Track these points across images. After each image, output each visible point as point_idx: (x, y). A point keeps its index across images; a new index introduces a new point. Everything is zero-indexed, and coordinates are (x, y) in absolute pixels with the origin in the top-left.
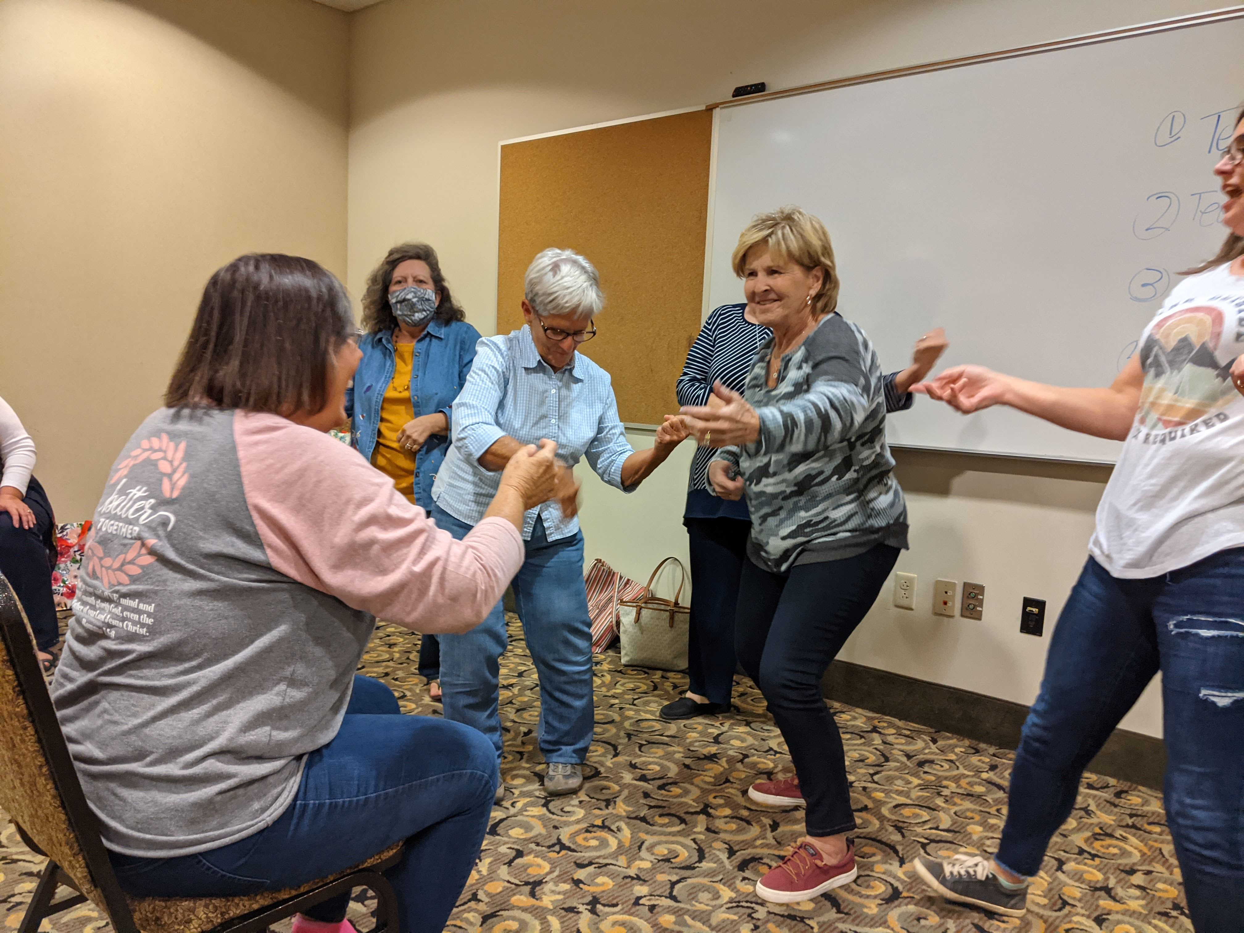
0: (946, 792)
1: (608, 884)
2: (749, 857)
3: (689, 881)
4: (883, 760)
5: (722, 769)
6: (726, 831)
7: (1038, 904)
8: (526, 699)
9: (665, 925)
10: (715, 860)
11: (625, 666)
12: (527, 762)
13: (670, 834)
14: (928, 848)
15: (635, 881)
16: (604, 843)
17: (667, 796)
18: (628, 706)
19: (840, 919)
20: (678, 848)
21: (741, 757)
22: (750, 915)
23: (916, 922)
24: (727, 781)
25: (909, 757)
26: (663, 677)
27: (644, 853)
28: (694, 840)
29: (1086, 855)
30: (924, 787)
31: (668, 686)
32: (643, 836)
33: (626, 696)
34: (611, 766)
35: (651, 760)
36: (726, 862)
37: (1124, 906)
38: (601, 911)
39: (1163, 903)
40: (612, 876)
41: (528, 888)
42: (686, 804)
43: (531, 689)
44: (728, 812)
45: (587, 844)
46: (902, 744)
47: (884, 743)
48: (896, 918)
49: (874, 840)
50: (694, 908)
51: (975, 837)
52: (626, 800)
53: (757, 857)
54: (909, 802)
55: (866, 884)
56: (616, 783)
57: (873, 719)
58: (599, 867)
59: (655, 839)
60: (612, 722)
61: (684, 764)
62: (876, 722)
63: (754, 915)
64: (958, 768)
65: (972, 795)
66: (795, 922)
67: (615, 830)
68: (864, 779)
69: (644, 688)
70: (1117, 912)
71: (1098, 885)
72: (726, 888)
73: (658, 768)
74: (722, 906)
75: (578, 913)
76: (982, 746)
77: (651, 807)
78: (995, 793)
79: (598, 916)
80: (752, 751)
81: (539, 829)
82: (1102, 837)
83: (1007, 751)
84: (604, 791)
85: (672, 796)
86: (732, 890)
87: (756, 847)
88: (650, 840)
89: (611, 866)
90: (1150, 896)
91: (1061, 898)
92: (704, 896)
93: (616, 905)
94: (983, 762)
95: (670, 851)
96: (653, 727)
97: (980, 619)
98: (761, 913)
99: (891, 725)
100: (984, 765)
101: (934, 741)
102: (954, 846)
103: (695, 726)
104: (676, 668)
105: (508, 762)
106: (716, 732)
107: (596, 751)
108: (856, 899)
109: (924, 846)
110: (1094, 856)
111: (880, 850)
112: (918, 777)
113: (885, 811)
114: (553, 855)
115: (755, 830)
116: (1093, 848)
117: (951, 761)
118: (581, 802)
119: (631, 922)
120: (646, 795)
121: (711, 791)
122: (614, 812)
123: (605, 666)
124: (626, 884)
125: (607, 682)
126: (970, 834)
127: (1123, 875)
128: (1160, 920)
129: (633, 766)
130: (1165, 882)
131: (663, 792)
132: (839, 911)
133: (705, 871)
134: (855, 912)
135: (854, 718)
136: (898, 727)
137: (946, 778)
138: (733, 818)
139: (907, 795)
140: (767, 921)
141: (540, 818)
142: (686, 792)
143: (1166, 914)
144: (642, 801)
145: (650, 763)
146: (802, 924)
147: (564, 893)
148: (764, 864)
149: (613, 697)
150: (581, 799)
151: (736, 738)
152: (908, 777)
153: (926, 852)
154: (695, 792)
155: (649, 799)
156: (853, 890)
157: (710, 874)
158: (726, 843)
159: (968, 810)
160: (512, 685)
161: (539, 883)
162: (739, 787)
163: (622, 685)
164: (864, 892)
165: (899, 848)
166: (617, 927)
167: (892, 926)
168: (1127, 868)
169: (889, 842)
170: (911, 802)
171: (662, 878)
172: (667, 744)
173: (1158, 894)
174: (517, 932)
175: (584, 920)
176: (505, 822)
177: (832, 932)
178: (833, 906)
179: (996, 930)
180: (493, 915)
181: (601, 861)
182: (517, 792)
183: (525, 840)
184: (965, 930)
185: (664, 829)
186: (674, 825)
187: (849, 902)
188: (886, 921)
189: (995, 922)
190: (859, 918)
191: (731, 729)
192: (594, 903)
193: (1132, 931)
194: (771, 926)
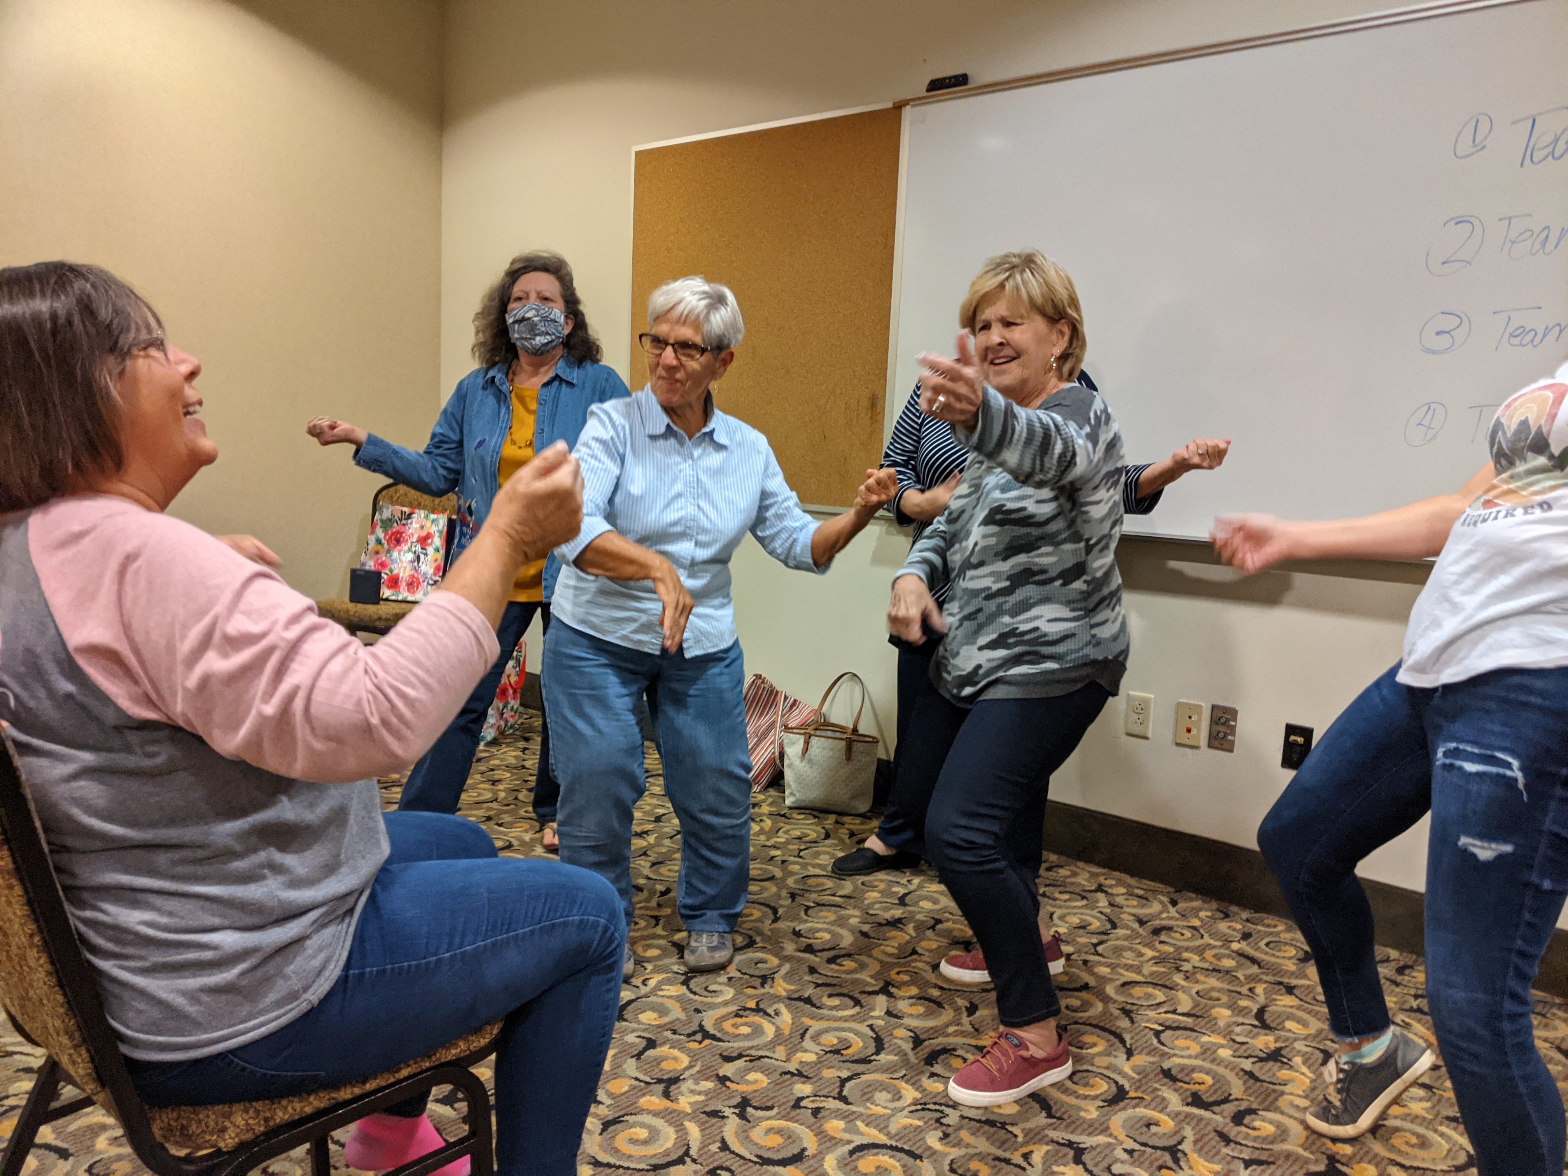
0: (1186, 967)
1: (762, 1081)
2: (939, 1048)
3: (864, 1078)
4: (1109, 926)
5: (908, 937)
6: (910, 1016)
7: (1297, 1107)
8: (664, 850)
9: (831, 1133)
10: (897, 1051)
11: (790, 808)
12: (664, 929)
13: (840, 1019)
14: (1163, 1037)
15: (795, 1078)
16: (758, 1030)
17: (837, 971)
18: (792, 859)
19: (1052, 1124)
20: (852, 1035)
21: (932, 922)
22: (938, 1121)
23: (1145, 1129)
24: (914, 952)
25: (1142, 922)
26: (837, 822)
27: (808, 1043)
28: (871, 1027)
30: (1159, 960)
31: (843, 832)
32: (807, 1021)
33: (791, 847)
34: (770, 933)
35: (820, 926)
36: (911, 1054)
38: (753, 1115)
40: (766, 1071)
41: (661, 1087)
42: (863, 981)
43: (671, 837)
44: (914, 991)
45: (737, 1032)
46: (1134, 907)
47: (1111, 904)
48: (1120, 1123)
49: (1095, 1026)
50: (869, 1112)
51: (1221, 1023)
52: (788, 977)
53: (950, 1047)
54: (1139, 978)
55: (1084, 1081)
56: (776, 955)
57: (1099, 875)
58: (751, 1061)
59: (823, 1025)
60: (772, 878)
61: (861, 932)
62: (1102, 879)
63: (943, 1121)
64: (1202, 936)
65: (1219, 971)
66: (995, 1129)
67: (772, 1013)
68: (1086, 949)
69: (813, 835)
72: (910, 1087)
73: (827, 936)
74: (903, 1109)
75: (723, 1117)
76: (1234, 909)
77: (817, 985)
78: (1249, 968)
79: (749, 1121)
80: (947, 915)
81: (677, 1013)
83: (1264, 915)
84: (759, 965)
85: (845, 972)
86: (917, 1089)
87: (948, 1035)
88: (816, 1026)
89: (766, 1060)
90: (1437, 1098)
92: (882, 1097)
93: (772, 1108)
94: (1234, 930)
95: (841, 1040)
96: (823, 884)
97: (1231, 751)
98: (952, 1117)
99: (1120, 883)
100: (1235, 933)
101: (1174, 903)
102: (1195, 1034)
103: (876, 884)
104: (853, 812)
105: (639, 929)
106: (901, 891)
107: (751, 915)
108: (1072, 1100)
109: (1157, 1034)
111: (1103, 1038)
112: (1153, 948)
113: (1110, 990)
114: (696, 1045)
115: (947, 1015)
117: (1194, 928)
118: (730, 979)
119: (788, 1129)
120: (812, 970)
121: (892, 965)
122: (772, 991)
123: (765, 809)
124: (784, 1082)
125: (767, 829)
126: (1215, 1018)
128: (1448, 1127)
129: (797, 934)
131: (833, 966)
132: (1050, 1115)
133: (884, 1065)
134: (1070, 1116)
135: (1075, 874)
136: (1129, 886)
137: (1187, 949)
138: (920, 998)
139: (1138, 970)
140: (960, 1128)
141: (679, 999)
142: (862, 966)
144: (807, 978)
145: (819, 930)
146: (1003, 1131)
147: (706, 1093)
148: (958, 1056)
149: (774, 847)
150: (730, 975)
151: (926, 898)
152: (1139, 947)
153: (1160, 1042)
154: (875, 967)
155: (816, 975)
156: (1067, 1089)
157: (889, 1069)
158: (911, 1030)
159: (1213, 989)
160: (646, 832)
161: (675, 1080)
162: (929, 960)
163: (786, 832)
164: (1081, 1091)
165: (1127, 1037)
166: (772, 1135)
167: (1115, 1134)
169: (1113, 1029)
170: (1143, 979)
171: (829, 1074)
172: (839, 906)
174: (645, 1142)
175: (731, 1127)
176: (634, 1004)
177: (1040, 1141)
178: (1042, 1109)
179: (1245, 1138)
180: (616, 1121)
181: (753, 1052)
182: (650, 967)
183: (659, 1026)
184: (1206, 1139)
185: (834, 1013)
186: (845, 1008)
187: (1063, 1104)
188: (1108, 1128)
189: (1243, 1129)
190: (1075, 1124)
191: (920, 887)
192: (743, 1106)
193: (1414, 1140)
194: (964, 1134)
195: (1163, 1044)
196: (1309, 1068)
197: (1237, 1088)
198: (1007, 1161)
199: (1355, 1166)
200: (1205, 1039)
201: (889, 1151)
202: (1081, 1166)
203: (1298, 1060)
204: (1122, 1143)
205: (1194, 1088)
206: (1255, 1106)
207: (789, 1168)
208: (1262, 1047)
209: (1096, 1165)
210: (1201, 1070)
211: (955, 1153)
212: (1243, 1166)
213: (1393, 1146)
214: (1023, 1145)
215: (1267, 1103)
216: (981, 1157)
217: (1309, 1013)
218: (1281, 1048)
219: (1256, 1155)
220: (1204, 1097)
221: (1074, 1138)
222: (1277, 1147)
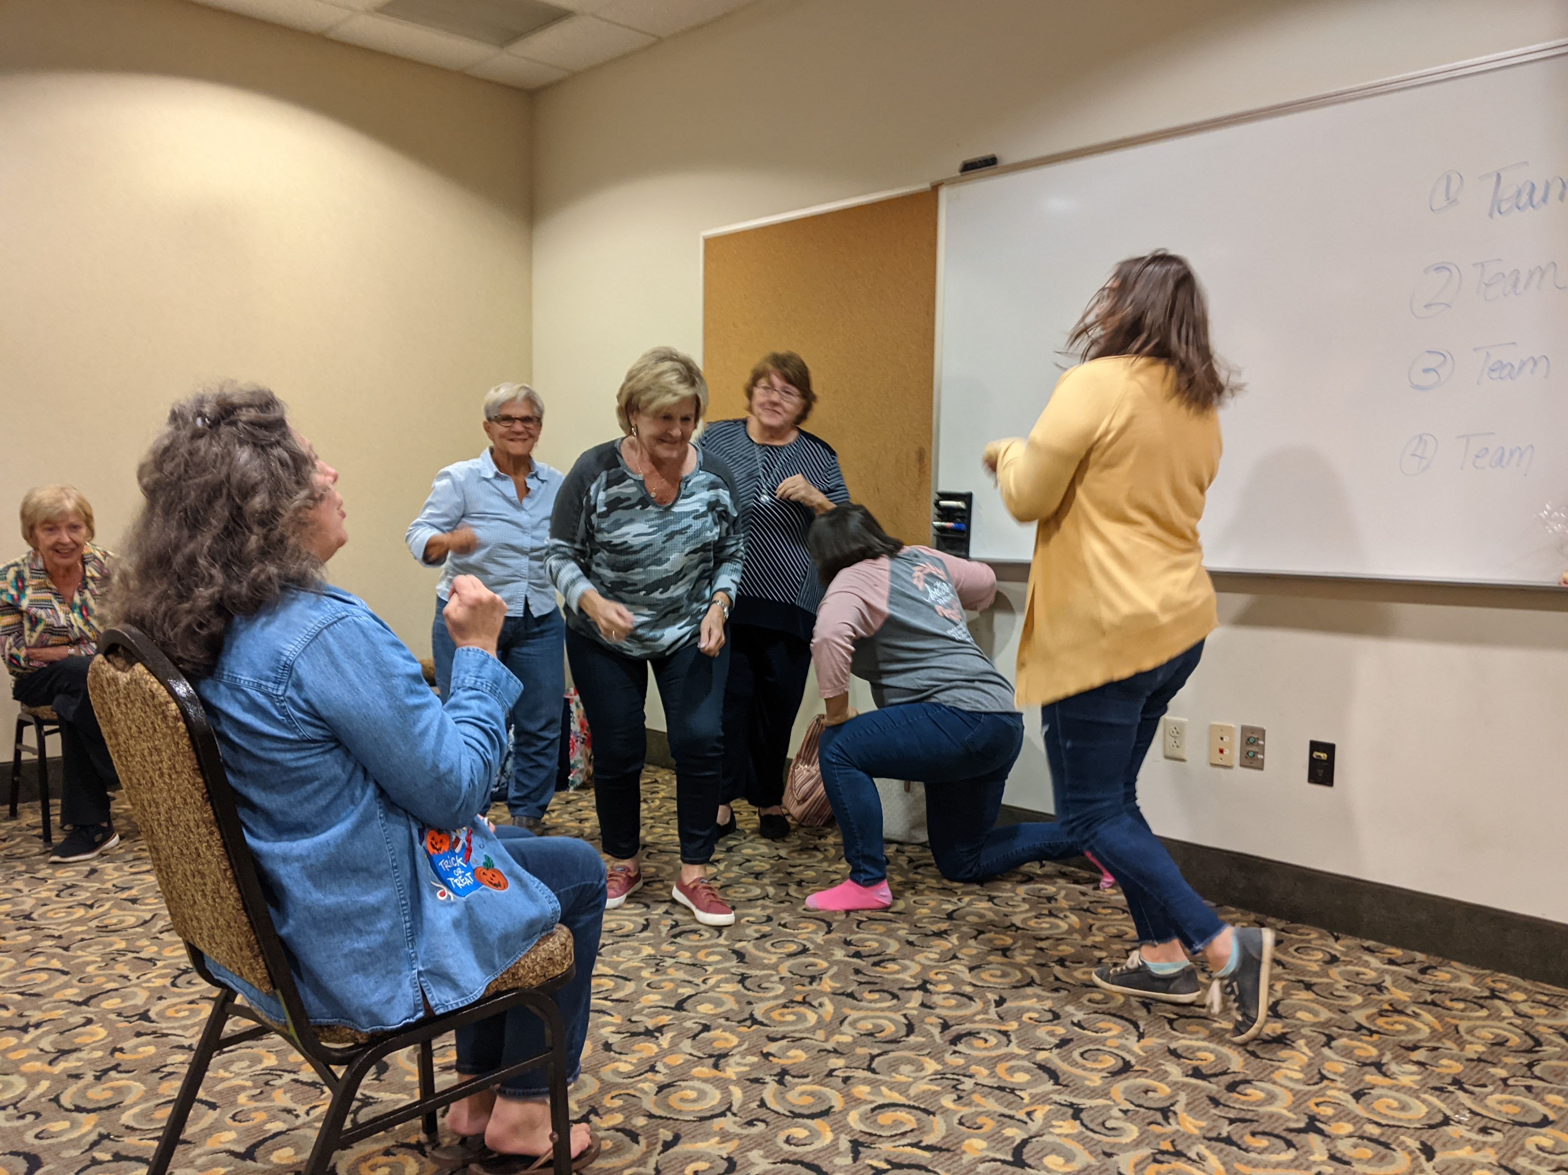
1: (801, 1057)
2: (964, 1032)
3: (892, 1054)
5: (950, 945)
6: (943, 1007)
7: (1291, 1079)
8: (735, 876)
9: (858, 1095)
10: (925, 1034)
12: (726, 939)
13: (877, 1009)
14: (1175, 1024)
15: (831, 1055)
16: (801, 1018)
17: (881, 972)
19: (1057, 1090)
21: (975, 933)
22: (954, 1087)
23: (1143, 1094)
24: (954, 957)
26: (897, 851)
27: (845, 1027)
28: (905, 1016)
29: (1364, 1031)
32: (847, 1011)
34: (822, 942)
35: (869, 937)
36: (938, 1036)
37: (1395, 1082)
38: (790, 1082)
39: (1442, 1078)
40: (806, 1049)
41: (712, 1060)
42: (902, 980)
45: (783, 1019)
48: (1120, 1089)
49: (1114, 1015)
50: (893, 1080)
52: (834, 977)
53: (975, 1031)
55: (1093, 1058)
56: (826, 959)
58: (793, 1041)
59: (861, 1014)
61: (908, 941)
63: (960, 1087)
66: (1004, 1093)
67: (817, 1005)
70: (1383, 1087)
71: (1368, 1061)
72: (932, 1062)
73: (875, 945)
74: (924, 1078)
75: (764, 1083)
76: (1270, 919)
77: (860, 983)
79: (786, 1086)
80: (990, 927)
81: (731, 1004)
82: (1389, 1014)
83: (1300, 925)
84: (810, 968)
85: (887, 973)
86: (939, 1063)
87: (975, 1022)
88: (854, 1015)
89: (807, 1040)
90: (1428, 1072)
91: (1320, 1072)
92: (906, 1069)
93: (807, 1076)
95: (875, 1026)
98: (967, 1084)
102: (1206, 1021)
103: (928, 902)
104: (914, 841)
106: (950, 907)
109: (1171, 1022)
110: (1372, 1033)
111: (1119, 1024)
114: (745, 1029)
115: (977, 1006)
116: (1375, 1025)
118: (782, 978)
119: (820, 1092)
120: (857, 972)
121: (932, 968)
122: (819, 988)
123: (831, 840)
124: (821, 1057)
127: (1403, 1051)
128: (1432, 1095)
129: (847, 943)
130: (1451, 1058)
131: (878, 969)
132: (1057, 1083)
133: (912, 1045)
134: (1075, 1084)
138: (953, 994)
140: (974, 1092)
141: (733, 994)
142: (905, 968)
143: (1441, 1090)
144: (852, 977)
145: (868, 940)
146: (1011, 1097)
147: (751, 1065)
150: (782, 975)
151: (973, 913)
153: (1171, 1027)
154: (915, 968)
155: (860, 975)
156: (1077, 1063)
157: (918, 1047)
158: (940, 1018)
161: (725, 1055)
162: (966, 963)
164: (1089, 1064)
165: (1141, 1023)
166: (805, 1096)
167: (1114, 1097)
168: (1410, 1045)
169: (1130, 1017)
171: (862, 1051)
173: (1438, 1070)
174: (694, 1101)
175: (770, 1091)
176: (693, 999)
177: (1043, 1102)
178: (1051, 1078)
179: (1235, 1102)
180: (670, 1085)
181: (797, 1035)
182: (710, 969)
183: (713, 1015)
184: (1197, 1103)
185: (873, 1005)
186: (884, 1000)
187: (1071, 1075)
188: (1108, 1093)
189: (1235, 1095)
190: (1078, 1090)
191: (970, 904)
192: (781, 1076)
193: (1395, 1104)
194: (976, 1097)
195: (1174, 1030)
196: (1310, 1048)
197: (1236, 1061)
198: (1011, 1117)
199: (1334, 1125)
200: (1216, 1025)
201: (908, 1110)
202: (1078, 1122)
203: (1302, 1042)
204: (1118, 1105)
205: (1195, 1063)
206: (1249, 1078)
207: (816, 1120)
208: (1269, 1032)
209: (1092, 1121)
210: (1206, 1049)
211: (965, 1111)
212: (1227, 1122)
213: (1373, 1109)
214: (1027, 1105)
215: (1262, 1075)
216: (988, 1114)
217: (1323, 1005)
218: (1287, 1033)
219: (1242, 1115)
220: (1204, 1071)
221: (1075, 1101)
222: (1262, 1110)
